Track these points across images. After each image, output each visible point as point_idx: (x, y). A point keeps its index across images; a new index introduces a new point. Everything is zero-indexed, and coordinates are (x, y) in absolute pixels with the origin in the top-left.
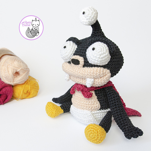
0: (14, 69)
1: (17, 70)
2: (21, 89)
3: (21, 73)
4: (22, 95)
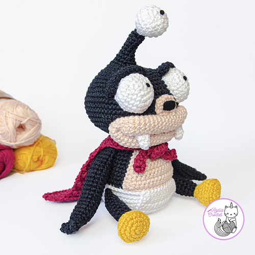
0: (16, 120)
1: (21, 122)
2: (28, 153)
3: (28, 127)
4: (30, 165)
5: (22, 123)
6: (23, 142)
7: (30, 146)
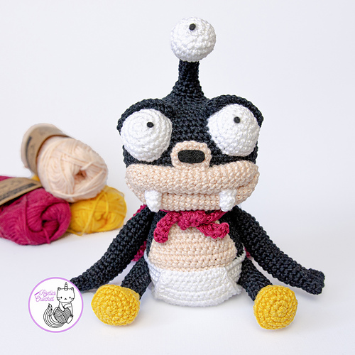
0: (75, 165)
1: (81, 167)
2: (89, 209)
3: (89, 174)
4: (91, 225)
5: (83, 169)
6: (83, 194)
7: (92, 199)
